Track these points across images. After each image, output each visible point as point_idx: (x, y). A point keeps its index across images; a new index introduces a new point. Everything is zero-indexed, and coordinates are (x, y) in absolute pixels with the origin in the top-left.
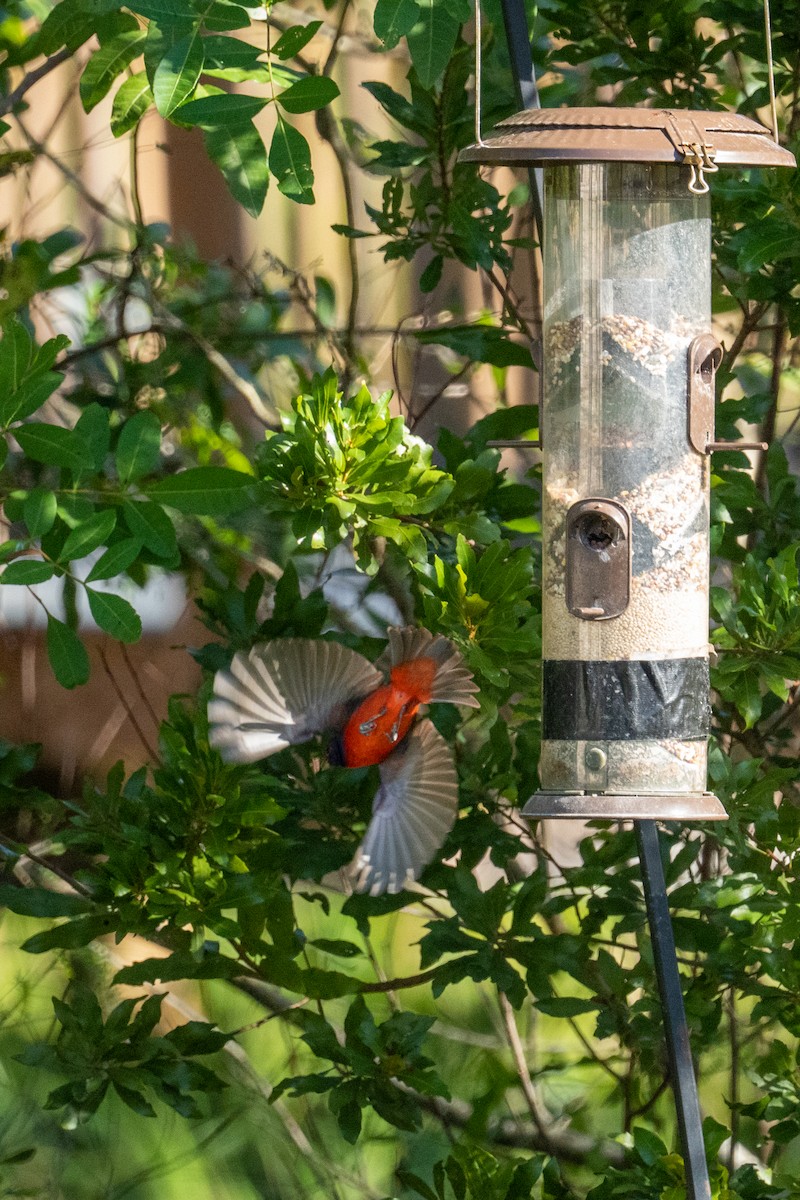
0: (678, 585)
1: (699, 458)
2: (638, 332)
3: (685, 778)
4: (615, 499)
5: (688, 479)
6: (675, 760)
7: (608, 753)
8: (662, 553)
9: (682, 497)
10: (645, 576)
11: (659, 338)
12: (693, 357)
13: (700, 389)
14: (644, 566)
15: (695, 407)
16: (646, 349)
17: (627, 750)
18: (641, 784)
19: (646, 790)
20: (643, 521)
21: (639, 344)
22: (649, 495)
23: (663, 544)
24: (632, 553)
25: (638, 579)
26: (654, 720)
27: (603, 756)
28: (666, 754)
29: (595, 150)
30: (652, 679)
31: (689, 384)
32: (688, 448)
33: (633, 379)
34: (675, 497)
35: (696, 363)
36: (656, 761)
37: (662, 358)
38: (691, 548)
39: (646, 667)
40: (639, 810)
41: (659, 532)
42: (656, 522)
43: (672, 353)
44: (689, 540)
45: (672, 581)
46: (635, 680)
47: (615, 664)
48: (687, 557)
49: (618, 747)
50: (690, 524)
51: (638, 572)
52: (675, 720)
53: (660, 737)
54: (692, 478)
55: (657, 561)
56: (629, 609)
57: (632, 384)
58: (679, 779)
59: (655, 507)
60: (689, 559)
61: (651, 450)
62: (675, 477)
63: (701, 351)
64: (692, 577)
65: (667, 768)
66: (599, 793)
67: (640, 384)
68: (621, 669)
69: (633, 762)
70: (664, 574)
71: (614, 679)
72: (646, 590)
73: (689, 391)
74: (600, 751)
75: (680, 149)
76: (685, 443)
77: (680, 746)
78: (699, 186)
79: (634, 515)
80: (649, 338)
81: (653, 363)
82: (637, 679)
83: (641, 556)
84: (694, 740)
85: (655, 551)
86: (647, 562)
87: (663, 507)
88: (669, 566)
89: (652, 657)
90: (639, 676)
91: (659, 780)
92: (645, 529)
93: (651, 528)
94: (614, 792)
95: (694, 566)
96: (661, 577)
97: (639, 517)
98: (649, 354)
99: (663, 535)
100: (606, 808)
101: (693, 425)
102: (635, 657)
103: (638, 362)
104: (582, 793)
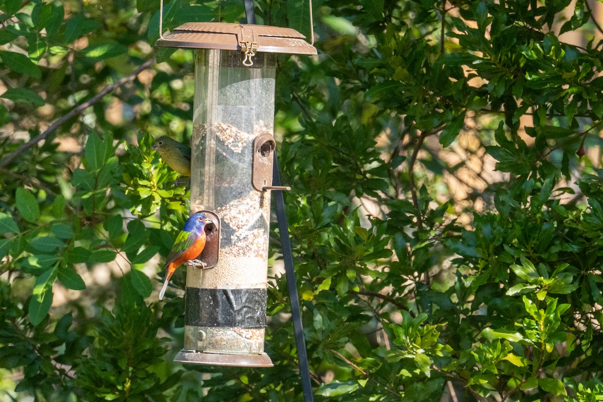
0: (244, 253)
1: (259, 193)
2: (228, 131)
3: (245, 346)
4: (214, 211)
5: (251, 203)
6: (240, 337)
7: (206, 333)
8: (236, 238)
9: (248, 211)
10: (227, 249)
11: (238, 135)
12: (255, 144)
13: (260, 160)
14: (226, 244)
15: (256, 169)
16: (231, 140)
17: (215, 332)
18: (221, 348)
19: (224, 351)
20: (227, 222)
21: (228, 137)
22: (230, 210)
23: (237, 234)
24: (221, 237)
25: (223, 250)
26: (229, 318)
27: (204, 334)
28: (235, 334)
29: (196, 43)
30: (228, 298)
31: (253, 157)
32: (252, 187)
33: (224, 154)
34: (244, 211)
35: (257, 147)
36: (229, 337)
37: (240, 145)
38: (253, 236)
39: (225, 292)
40: (218, 361)
41: (235, 228)
42: (234, 223)
43: (245, 142)
44: (252, 232)
45: (241, 251)
46: (219, 299)
47: (211, 290)
48: (250, 240)
49: (212, 330)
50: (252, 224)
51: (223, 247)
52: (239, 318)
53: (231, 326)
54: (254, 202)
55: (233, 241)
56: (219, 264)
57: (224, 156)
58: (242, 346)
59: (233, 215)
60: (251, 241)
61: (232, 188)
62: (245, 202)
63: (260, 141)
64: (253, 250)
65: (235, 341)
66: (202, 352)
67: (228, 157)
68: (213, 292)
69: (218, 338)
70: (237, 248)
71: (210, 298)
72: (227, 255)
73: (253, 161)
74: (203, 332)
75: (240, 44)
76: (250, 185)
77: (243, 331)
78: (248, 62)
79: (222, 219)
80: (233, 135)
81: (235, 146)
82: (221, 298)
83: (225, 239)
84: (251, 328)
85: (232, 237)
86: (228, 241)
87: (238, 216)
88: (240, 244)
89: (229, 288)
90: (222, 296)
91: (231, 347)
92: (228, 226)
93: (231, 226)
94: (208, 351)
95: (255, 245)
96: (235, 249)
97: (225, 220)
98: (233, 142)
99: (237, 229)
100: (203, 359)
101: (255, 177)
102: (220, 287)
103: (227, 146)
104: (194, 351)
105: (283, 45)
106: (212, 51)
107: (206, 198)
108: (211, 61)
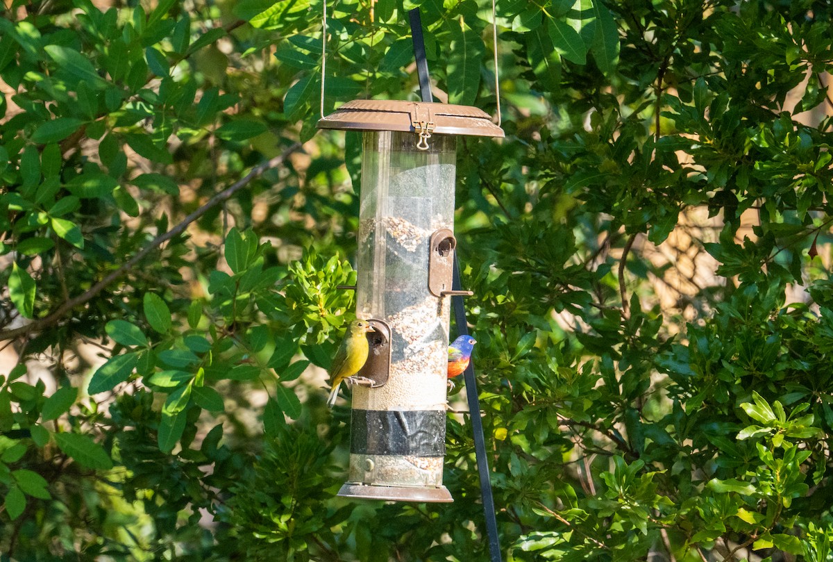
0: (419, 369)
1: (437, 299)
2: (400, 227)
3: (420, 478)
4: (384, 321)
5: (427, 310)
6: (414, 467)
7: (374, 461)
8: (410, 351)
9: (423, 320)
10: (399, 364)
11: (412, 230)
12: (432, 242)
13: (438, 260)
14: (398, 358)
15: (433, 270)
16: (404, 237)
17: (385, 461)
18: (392, 480)
19: (395, 484)
20: (399, 333)
21: (400, 233)
22: (403, 318)
23: (411, 346)
24: (392, 350)
25: (395, 365)
26: (401, 444)
27: (372, 463)
28: (408, 463)
29: (363, 124)
30: (400, 422)
31: (429, 256)
32: (428, 292)
33: (396, 253)
34: (419, 320)
35: (434, 245)
36: (402, 467)
37: (414, 242)
38: (429, 349)
39: (397, 414)
40: (388, 495)
41: (408, 339)
42: (407, 333)
43: (420, 239)
44: (428, 344)
45: (415, 367)
46: (390, 422)
47: (380, 412)
48: (426, 354)
49: (381, 459)
50: (428, 335)
51: (394, 361)
52: (413, 445)
53: (404, 454)
54: (431, 310)
55: (406, 355)
56: (389, 382)
57: (395, 256)
58: (416, 478)
59: (406, 325)
60: (427, 355)
61: (405, 293)
62: (420, 309)
63: (438, 238)
64: (429, 365)
65: (408, 471)
66: (369, 484)
67: (400, 256)
68: (383, 415)
69: (389, 468)
70: (411, 363)
71: (380, 421)
72: (399, 371)
73: (429, 261)
74: (370, 461)
75: (414, 125)
76: (426, 290)
77: (417, 459)
78: (423, 145)
79: (394, 329)
80: (407, 230)
81: (408, 244)
82: (392, 421)
83: (397, 352)
84: (427, 456)
85: (405, 350)
86: (400, 355)
87: (412, 325)
88: (413, 358)
89: (402, 410)
90: (393, 419)
91: (403, 478)
92: (399, 337)
93: (404, 337)
94: (377, 484)
95: (431, 360)
96: (408, 365)
97: (397, 331)
98: (406, 239)
99: (411, 341)
100: (371, 493)
101: (431, 280)
102: (390, 409)
103: (399, 243)
104: (361, 484)
105: (465, 126)
106: (381, 134)
107: (375, 304)
108: (380, 145)
